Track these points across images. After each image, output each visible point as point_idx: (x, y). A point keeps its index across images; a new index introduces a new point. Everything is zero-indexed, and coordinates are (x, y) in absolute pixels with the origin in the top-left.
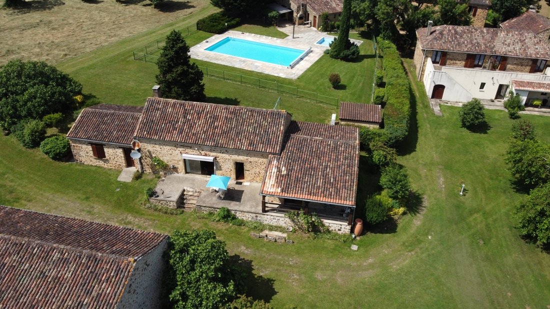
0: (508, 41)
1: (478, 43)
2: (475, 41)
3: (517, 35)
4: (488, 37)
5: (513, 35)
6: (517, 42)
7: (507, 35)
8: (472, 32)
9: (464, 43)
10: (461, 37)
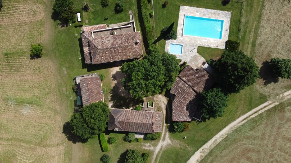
0: (108, 42)
1: (119, 39)
2: (120, 40)
3: (105, 46)
4: (115, 43)
5: (106, 45)
6: (104, 43)
7: (108, 45)
8: (121, 43)
9: (124, 38)
10: (125, 40)
